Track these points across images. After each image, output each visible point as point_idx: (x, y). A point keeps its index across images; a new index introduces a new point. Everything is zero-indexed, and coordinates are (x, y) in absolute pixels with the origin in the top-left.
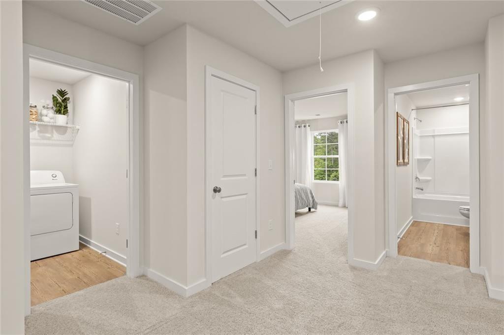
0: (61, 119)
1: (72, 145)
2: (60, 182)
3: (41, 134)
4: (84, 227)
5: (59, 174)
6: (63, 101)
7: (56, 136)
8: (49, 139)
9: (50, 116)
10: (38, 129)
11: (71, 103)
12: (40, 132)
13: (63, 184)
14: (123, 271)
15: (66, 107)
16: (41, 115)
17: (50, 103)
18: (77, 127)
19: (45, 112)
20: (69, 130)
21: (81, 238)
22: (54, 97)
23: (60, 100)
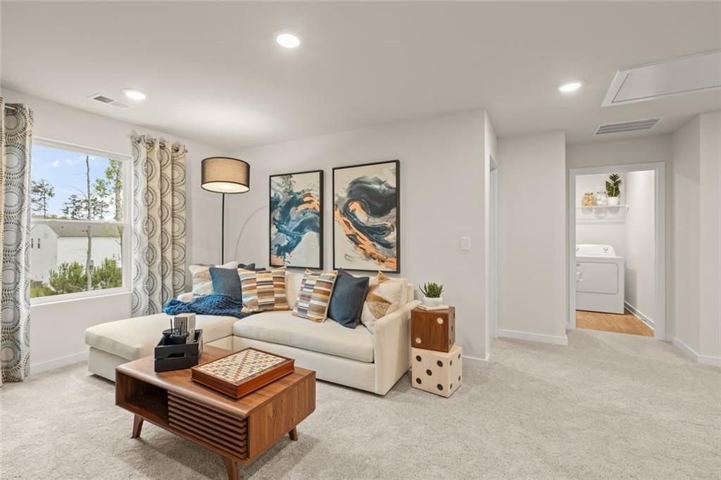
0: (613, 201)
1: (624, 223)
2: (611, 254)
3: (597, 215)
4: (629, 295)
5: (610, 248)
6: (615, 185)
7: (609, 215)
8: (602, 218)
9: (604, 200)
10: (594, 211)
11: (623, 184)
12: (595, 213)
13: (614, 257)
14: (651, 333)
15: (617, 189)
16: (596, 200)
17: (604, 188)
18: (627, 206)
19: (598, 197)
20: (621, 209)
21: (625, 304)
22: (607, 183)
23: (612, 185)
